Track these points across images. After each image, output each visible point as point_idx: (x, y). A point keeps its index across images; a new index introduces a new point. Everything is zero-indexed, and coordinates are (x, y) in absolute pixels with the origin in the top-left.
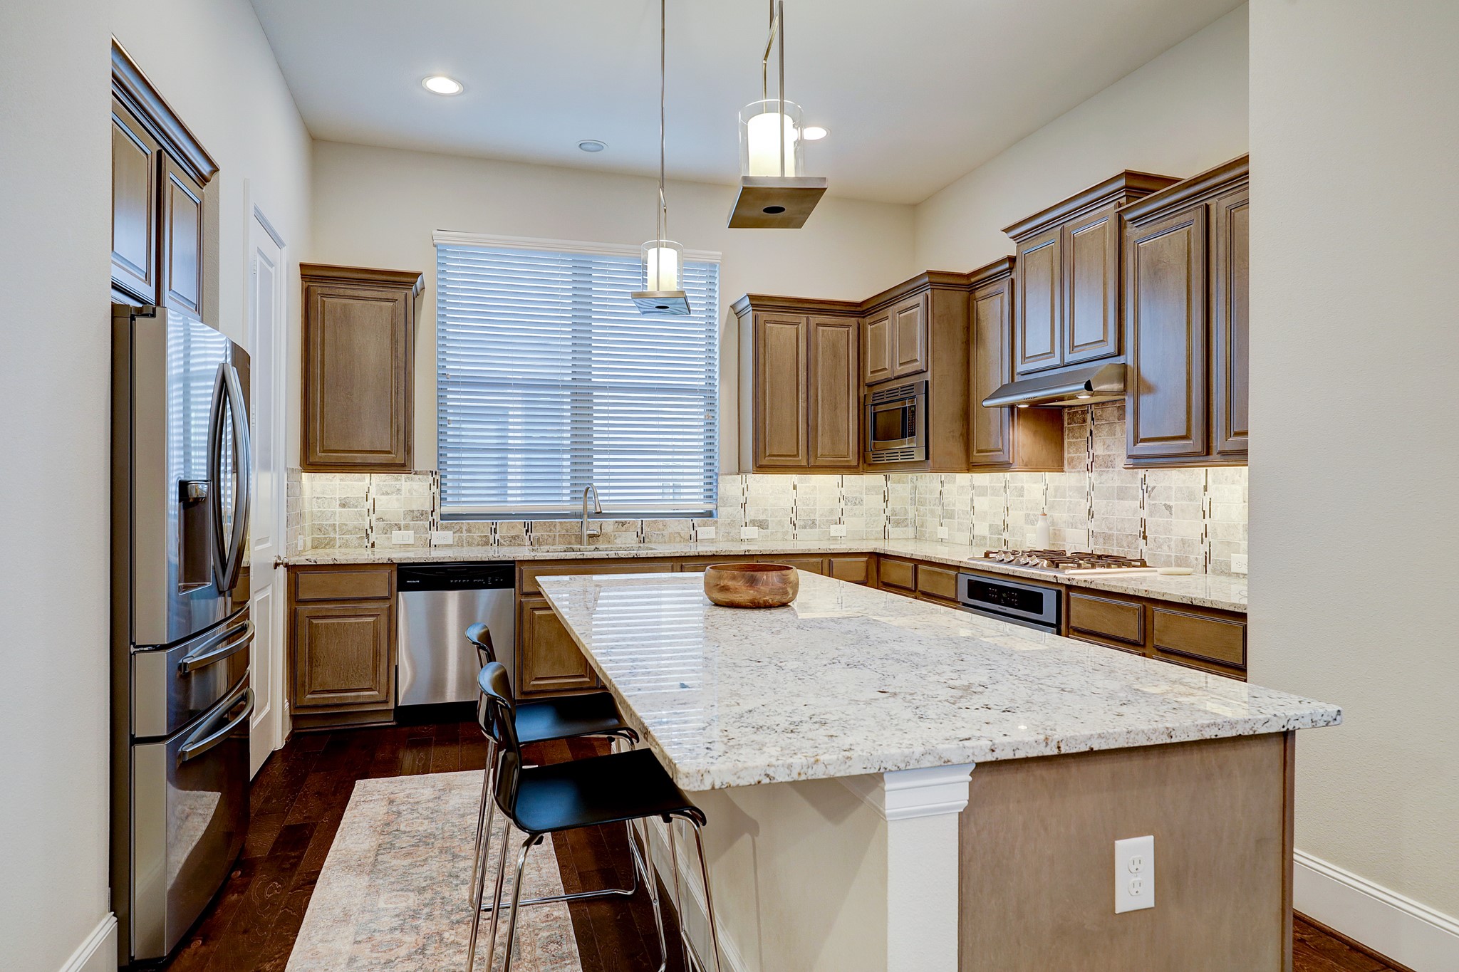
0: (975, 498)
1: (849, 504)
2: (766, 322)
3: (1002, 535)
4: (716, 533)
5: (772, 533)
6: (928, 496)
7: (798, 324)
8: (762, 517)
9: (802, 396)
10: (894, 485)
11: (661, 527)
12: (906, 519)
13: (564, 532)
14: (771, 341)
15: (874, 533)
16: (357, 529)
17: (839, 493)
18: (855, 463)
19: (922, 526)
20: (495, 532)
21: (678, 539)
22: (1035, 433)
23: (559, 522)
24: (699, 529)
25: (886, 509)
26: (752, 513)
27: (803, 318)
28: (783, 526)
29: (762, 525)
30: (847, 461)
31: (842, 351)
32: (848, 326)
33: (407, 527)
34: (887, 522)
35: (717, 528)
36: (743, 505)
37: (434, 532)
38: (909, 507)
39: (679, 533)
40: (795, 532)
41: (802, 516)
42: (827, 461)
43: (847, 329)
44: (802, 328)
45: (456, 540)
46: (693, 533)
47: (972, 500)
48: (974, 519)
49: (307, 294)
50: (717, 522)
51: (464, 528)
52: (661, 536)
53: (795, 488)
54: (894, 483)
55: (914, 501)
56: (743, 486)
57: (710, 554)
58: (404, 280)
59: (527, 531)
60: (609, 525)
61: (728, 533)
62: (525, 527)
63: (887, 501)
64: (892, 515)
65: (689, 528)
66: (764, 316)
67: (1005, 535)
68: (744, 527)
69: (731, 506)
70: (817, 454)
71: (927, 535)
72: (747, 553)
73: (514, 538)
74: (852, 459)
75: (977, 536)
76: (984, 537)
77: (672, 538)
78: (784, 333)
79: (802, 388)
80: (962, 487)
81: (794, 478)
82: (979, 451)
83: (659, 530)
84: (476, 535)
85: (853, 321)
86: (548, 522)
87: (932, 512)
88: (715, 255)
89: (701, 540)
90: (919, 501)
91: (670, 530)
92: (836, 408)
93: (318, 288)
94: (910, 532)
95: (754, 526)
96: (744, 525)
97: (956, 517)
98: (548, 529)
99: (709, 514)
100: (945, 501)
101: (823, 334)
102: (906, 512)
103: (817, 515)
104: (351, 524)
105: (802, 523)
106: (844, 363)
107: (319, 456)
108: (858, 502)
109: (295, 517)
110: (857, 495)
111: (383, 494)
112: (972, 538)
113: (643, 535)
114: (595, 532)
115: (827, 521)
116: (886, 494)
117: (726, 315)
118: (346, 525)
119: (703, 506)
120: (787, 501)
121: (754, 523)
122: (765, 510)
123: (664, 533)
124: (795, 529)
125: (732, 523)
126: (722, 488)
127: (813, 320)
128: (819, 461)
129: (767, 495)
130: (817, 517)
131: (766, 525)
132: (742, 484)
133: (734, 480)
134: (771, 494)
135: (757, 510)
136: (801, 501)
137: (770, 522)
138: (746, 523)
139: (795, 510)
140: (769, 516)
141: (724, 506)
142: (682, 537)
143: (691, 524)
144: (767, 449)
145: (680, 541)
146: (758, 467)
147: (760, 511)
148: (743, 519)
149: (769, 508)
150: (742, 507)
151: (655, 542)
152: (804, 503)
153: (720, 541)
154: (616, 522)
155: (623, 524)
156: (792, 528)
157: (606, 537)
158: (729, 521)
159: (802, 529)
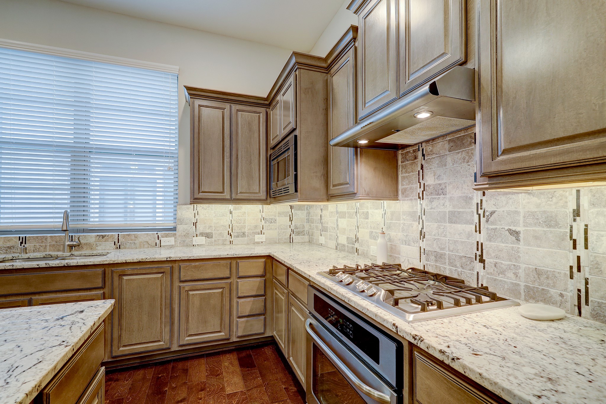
0: (339, 219)
1: (267, 222)
2: (199, 105)
3: (354, 245)
4: (175, 241)
5: (215, 241)
6: (315, 218)
7: (224, 109)
8: (208, 231)
9: (227, 154)
10: (296, 211)
11: (133, 238)
12: (304, 231)
13: (54, 243)
15: (283, 239)
17: (260, 216)
18: (265, 198)
19: (312, 235)
21: (146, 246)
22: (375, 169)
23: (51, 237)
24: (162, 239)
25: (291, 225)
26: (201, 228)
27: (227, 106)
28: (223, 236)
29: (208, 236)
30: (259, 196)
31: (256, 127)
32: (259, 113)
34: (292, 233)
35: (175, 238)
36: (195, 224)
38: (305, 224)
39: (147, 242)
40: (231, 240)
41: (236, 230)
42: (245, 196)
43: (259, 114)
44: (227, 112)
46: (158, 242)
47: (337, 221)
48: (338, 233)
50: (175, 234)
52: (133, 244)
53: (231, 213)
54: (296, 210)
55: (308, 221)
56: (194, 212)
57: (137, 261)
59: (21, 243)
61: (183, 241)
62: (19, 240)
63: (292, 220)
64: (295, 229)
65: (155, 238)
66: (198, 102)
67: (357, 245)
68: (195, 238)
69: (186, 224)
70: (237, 191)
71: (315, 241)
72: (168, 259)
73: (9, 248)
74: (263, 195)
75: (340, 244)
76: (344, 245)
77: (142, 245)
79: (227, 149)
80: (332, 212)
81: (231, 207)
82: (334, 186)
83: (132, 240)
85: (263, 110)
86: (41, 237)
87: (317, 227)
88: (174, 69)
89: (164, 246)
90: (311, 221)
91: (140, 240)
92: (251, 163)
94: (306, 238)
95: (203, 236)
96: (195, 236)
97: (329, 231)
98: (40, 241)
99: (174, 229)
100: (323, 221)
101: (241, 117)
102: (304, 226)
103: (246, 228)
105: (236, 234)
106: (256, 135)
108: (273, 221)
110: (273, 217)
112: (337, 245)
113: (119, 244)
114: (75, 243)
115: (253, 233)
116: (291, 216)
117: (183, 106)
119: (171, 225)
120: (226, 221)
121: (202, 234)
122: (211, 226)
123: (136, 242)
124: (231, 238)
125: (187, 235)
126: (179, 213)
127: (235, 107)
128: (239, 196)
129: (212, 217)
130: (246, 230)
131: (211, 235)
132: (194, 211)
133: (188, 208)
134: (214, 217)
135: (205, 227)
136: (235, 221)
137: (213, 234)
138: (197, 235)
139: (231, 227)
140: (213, 230)
141: (181, 224)
142: (149, 245)
143: (157, 236)
144: (201, 188)
145: (148, 247)
146: (194, 199)
147: (208, 227)
148: (195, 232)
149: (213, 225)
150: (194, 225)
151: (129, 248)
152: (237, 222)
153: (177, 246)
154: (98, 236)
155: (103, 237)
156: (229, 237)
157: (89, 246)
158: (185, 233)
159: (235, 238)
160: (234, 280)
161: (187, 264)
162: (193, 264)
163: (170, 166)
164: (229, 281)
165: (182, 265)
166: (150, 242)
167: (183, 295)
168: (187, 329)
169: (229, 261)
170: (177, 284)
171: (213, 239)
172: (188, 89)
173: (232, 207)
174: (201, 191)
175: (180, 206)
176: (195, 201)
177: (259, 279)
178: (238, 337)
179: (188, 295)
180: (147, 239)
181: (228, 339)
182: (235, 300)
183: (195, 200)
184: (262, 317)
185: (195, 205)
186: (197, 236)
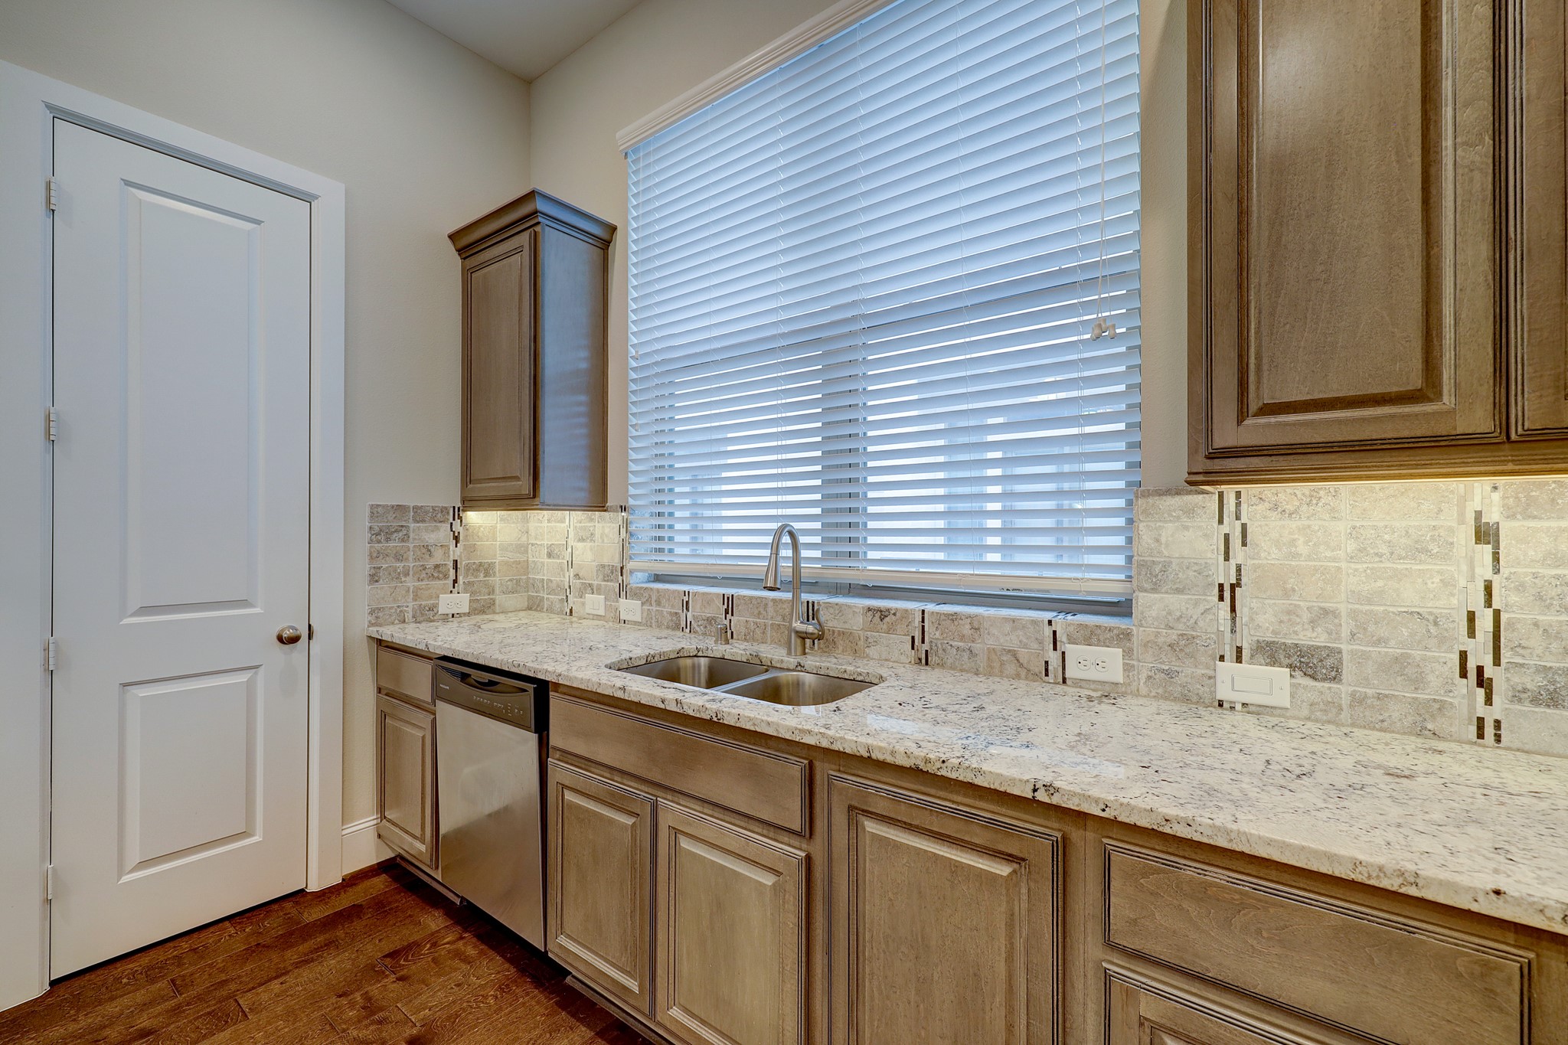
4: (1128, 668)
5: (1358, 700)
8: (1309, 637)
11: (966, 630)
16: (559, 588)
20: (687, 609)
21: (1011, 669)
24: (1069, 649)
26: (1261, 614)
28: (1419, 682)
29: (1310, 664)
33: (598, 590)
35: (1128, 653)
36: (1229, 593)
37: (622, 600)
39: (1014, 654)
40: (1490, 715)
41: (1537, 655)
45: (645, 614)
46: (1054, 658)
50: (1127, 635)
51: (654, 598)
52: (966, 655)
56: (1225, 529)
59: (727, 612)
61: (1168, 673)
62: (724, 604)
65: (1041, 643)
68: (1229, 666)
69: (1179, 591)
73: (709, 621)
77: (996, 665)
83: (962, 638)
84: (667, 610)
86: (756, 598)
89: (1079, 683)
91: (991, 642)
95: (1274, 662)
96: (1230, 654)
98: (756, 612)
99: (1121, 608)
104: (555, 581)
105: (1533, 682)
111: (579, 540)
113: (926, 647)
114: (810, 629)
118: (551, 581)
119: (1108, 584)
120: (1441, 584)
121: (1270, 652)
122: (1326, 612)
123: (977, 647)
124: (1489, 701)
125: (1183, 645)
126: (1145, 533)
129: (1334, 559)
131: (1329, 662)
132: (1221, 521)
133: (1190, 512)
134: (1351, 558)
135: (1289, 613)
136: (1521, 588)
137: (1345, 657)
138: (1239, 650)
139: (1484, 623)
140: (1345, 632)
141: (1154, 590)
142: (1021, 665)
143: (1048, 632)
144: (1252, 387)
145: (1018, 676)
146: (1210, 457)
147: (1306, 616)
148: (1228, 635)
149: (1343, 608)
150: (1221, 598)
151: (952, 668)
152: (1539, 597)
153: (1137, 694)
154: (869, 609)
155: (883, 614)
156: (1471, 696)
157: (850, 640)
158: (1173, 636)
159: (1527, 708)
163: (1105, 319)
166: (1023, 654)
171: (1343, 690)
173: (1496, 496)
174: (1253, 407)
175: (1151, 500)
176: (1218, 465)
180: (1012, 641)
183: (1225, 462)
185: (1229, 491)
186: (1239, 659)
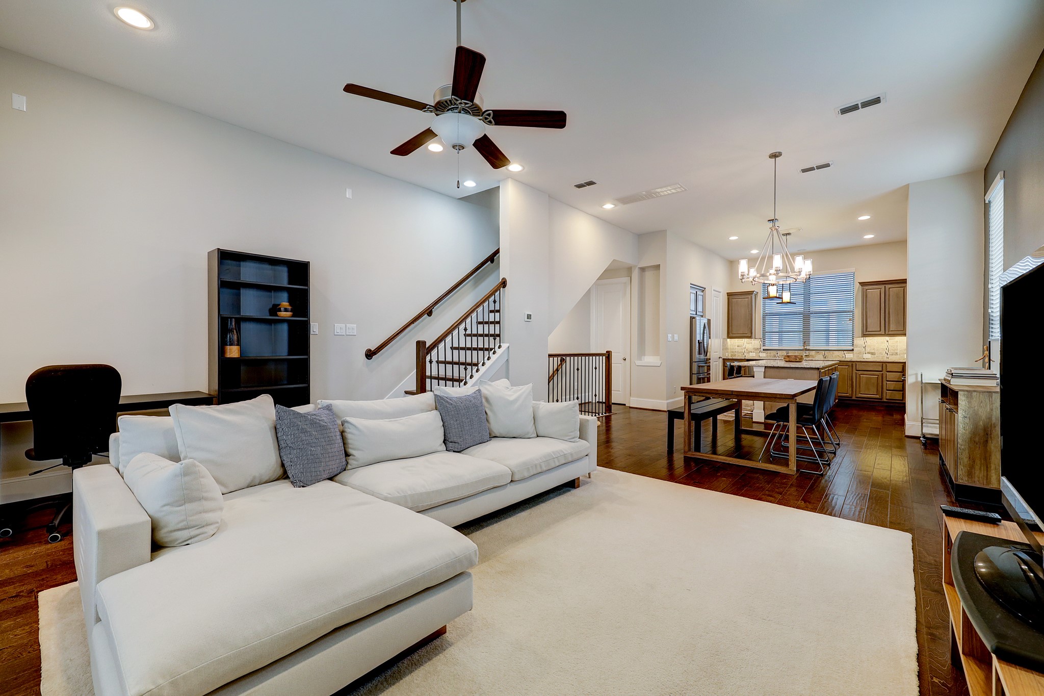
2: (866, 290)
4: (853, 356)
7: (881, 288)
8: (872, 351)
9: (882, 311)
14: (869, 295)
16: (741, 352)
20: (778, 354)
23: (797, 351)
24: (846, 355)
26: (868, 350)
27: (883, 286)
28: (882, 354)
29: (873, 354)
33: (754, 352)
35: (854, 354)
36: (865, 347)
37: (761, 354)
41: (890, 351)
42: (894, 332)
44: (883, 290)
46: (844, 356)
49: (728, 299)
50: (854, 352)
52: (832, 356)
53: (887, 341)
58: (751, 293)
60: (813, 353)
61: (858, 356)
65: (842, 354)
66: (865, 288)
69: (860, 347)
70: (890, 330)
72: (851, 361)
77: (836, 357)
78: (874, 292)
81: (888, 338)
83: (831, 354)
84: (772, 354)
88: (853, 270)
91: (836, 354)
92: (898, 315)
93: (731, 297)
96: (865, 353)
99: (853, 350)
104: (740, 351)
105: (891, 354)
107: (731, 335)
109: (725, 348)
111: (748, 344)
113: (826, 356)
114: (807, 354)
115: (903, 353)
117: (858, 290)
118: (738, 350)
119: (851, 348)
120: (885, 345)
121: (869, 353)
122: (874, 349)
124: (888, 355)
125: (860, 353)
126: (855, 342)
127: (888, 286)
128: (890, 333)
130: (898, 351)
132: (864, 340)
133: (860, 339)
134: (876, 344)
137: (876, 353)
139: (887, 349)
140: (876, 351)
141: (856, 347)
144: (867, 329)
147: (872, 349)
149: (876, 348)
156: (886, 355)
157: (813, 356)
160: (884, 372)
161: (860, 363)
162: (863, 363)
164: (881, 373)
165: (857, 363)
167: (858, 376)
168: (860, 391)
169: (881, 364)
170: (855, 371)
171: (876, 356)
172: (860, 283)
174: (868, 331)
175: (856, 338)
177: (899, 373)
178: (887, 399)
179: (860, 376)
181: (882, 399)
182: (885, 383)
183: (864, 335)
184: (902, 392)
185: (865, 337)
